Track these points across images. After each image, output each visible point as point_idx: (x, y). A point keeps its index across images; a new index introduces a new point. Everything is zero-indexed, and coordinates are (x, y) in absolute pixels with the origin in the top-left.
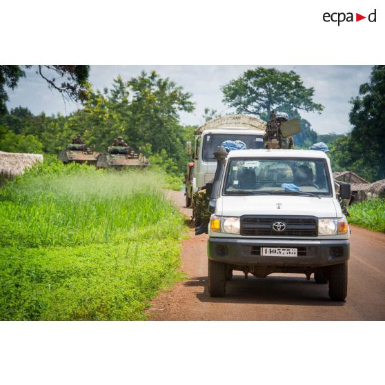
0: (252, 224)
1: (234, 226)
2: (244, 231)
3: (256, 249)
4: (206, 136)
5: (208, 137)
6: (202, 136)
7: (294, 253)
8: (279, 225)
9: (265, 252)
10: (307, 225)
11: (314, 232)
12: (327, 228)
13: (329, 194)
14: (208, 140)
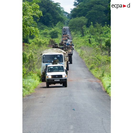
0: (54, 76)
1: (50, 77)
2: (52, 78)
3: (54, 80)
4: (43, 56)
5: (44, 56)
6: (42, 55)
7: (59, 80)
8: (57, 76)
9: (55, 80)
10: (61, 76)
11: (62, 77)
12: (64, 76)
13: (64, 71)
14: (44, 57)
